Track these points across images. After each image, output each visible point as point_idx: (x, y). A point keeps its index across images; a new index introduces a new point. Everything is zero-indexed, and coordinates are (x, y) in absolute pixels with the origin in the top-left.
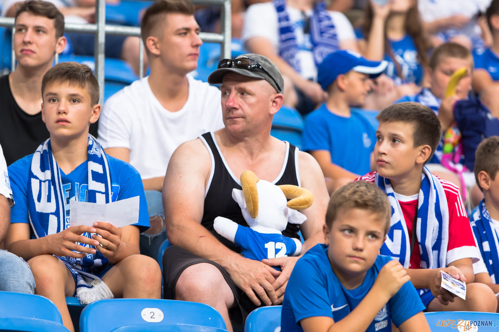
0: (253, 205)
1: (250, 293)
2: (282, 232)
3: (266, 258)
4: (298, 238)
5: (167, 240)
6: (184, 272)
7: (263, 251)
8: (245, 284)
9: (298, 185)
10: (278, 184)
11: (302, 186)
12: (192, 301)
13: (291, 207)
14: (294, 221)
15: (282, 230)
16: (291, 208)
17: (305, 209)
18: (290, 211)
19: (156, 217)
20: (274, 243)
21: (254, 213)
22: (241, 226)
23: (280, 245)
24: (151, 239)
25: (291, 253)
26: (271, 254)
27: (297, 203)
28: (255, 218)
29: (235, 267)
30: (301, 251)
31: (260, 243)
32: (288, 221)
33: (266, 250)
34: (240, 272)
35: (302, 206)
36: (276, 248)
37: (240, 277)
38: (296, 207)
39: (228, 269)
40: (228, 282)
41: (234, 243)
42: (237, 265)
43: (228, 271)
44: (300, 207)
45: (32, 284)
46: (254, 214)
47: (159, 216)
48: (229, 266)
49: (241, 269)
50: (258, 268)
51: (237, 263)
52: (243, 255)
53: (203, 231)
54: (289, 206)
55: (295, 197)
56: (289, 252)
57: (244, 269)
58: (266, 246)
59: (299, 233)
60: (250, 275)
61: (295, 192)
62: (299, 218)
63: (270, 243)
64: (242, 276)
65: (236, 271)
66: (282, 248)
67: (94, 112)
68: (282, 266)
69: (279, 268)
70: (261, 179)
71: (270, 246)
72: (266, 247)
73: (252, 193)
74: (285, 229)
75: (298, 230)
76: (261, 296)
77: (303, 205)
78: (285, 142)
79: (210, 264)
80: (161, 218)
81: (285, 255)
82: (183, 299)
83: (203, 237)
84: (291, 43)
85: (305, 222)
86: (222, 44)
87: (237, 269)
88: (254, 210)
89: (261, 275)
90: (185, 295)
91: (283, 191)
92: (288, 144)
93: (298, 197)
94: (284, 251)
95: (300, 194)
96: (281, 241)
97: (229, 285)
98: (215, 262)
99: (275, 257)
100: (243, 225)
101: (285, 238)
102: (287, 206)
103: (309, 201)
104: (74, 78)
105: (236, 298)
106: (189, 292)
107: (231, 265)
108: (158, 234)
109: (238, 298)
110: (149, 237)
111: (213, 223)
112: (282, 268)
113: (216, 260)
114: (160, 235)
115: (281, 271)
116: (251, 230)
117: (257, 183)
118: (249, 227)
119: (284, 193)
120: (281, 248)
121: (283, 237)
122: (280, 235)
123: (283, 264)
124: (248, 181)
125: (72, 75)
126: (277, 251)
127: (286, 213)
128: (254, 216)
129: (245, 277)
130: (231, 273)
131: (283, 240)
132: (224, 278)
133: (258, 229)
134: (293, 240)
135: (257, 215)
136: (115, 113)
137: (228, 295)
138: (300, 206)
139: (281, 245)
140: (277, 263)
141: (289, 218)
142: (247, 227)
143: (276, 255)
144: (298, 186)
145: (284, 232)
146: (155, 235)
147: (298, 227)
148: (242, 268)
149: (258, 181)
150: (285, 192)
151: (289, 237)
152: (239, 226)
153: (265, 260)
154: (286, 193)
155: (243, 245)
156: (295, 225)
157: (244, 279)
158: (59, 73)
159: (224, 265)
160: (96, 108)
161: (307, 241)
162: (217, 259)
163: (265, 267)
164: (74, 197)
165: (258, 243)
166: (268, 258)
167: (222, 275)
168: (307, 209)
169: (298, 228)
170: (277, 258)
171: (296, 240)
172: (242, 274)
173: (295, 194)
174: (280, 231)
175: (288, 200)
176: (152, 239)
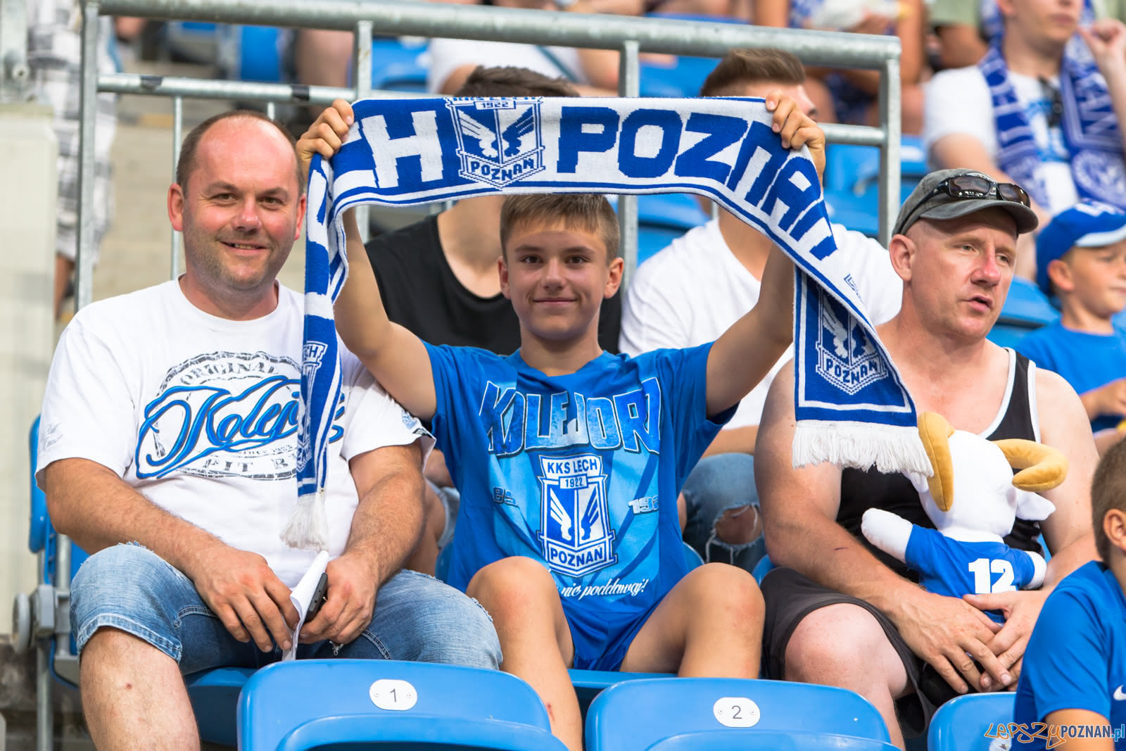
0: (942, 485)
1: (943, 665)
2: (1004, 538)
3: (972, 592)
4: (1038, 549)
5: (767, 556)
6: (803, 622)
7: (966, 579)
8: (932, 647)
9: (1033, 439)
10: (992, 438)
11: (1042, 442)
12: (818, 683)
13: (1021, 485)
14: (1028, 515)
15: (1004, 535)
16: (1020, 488)
17: (1050, 489)
18: (1020, 494)
19: (746, 509)
20: (988, 560)
21: (944, 501)
22: (918, 527)
23: (1000, 565)
24: (734, 553)
25: (1023, 583)
26: (982, 584)
27: (1034, 477)
28: (946, 510)
29: (909, 612)
30: (1045, 579)
31: (957, 560)
32: (1016, 514)
33: (972, 575)
34: (920, 624)
35: (1045, 484)
36: (993, 571)
37: (922, 634)
38: (1031, 486)
39: (895, 616)
40: (894, 641)
41: (905, 562)
42: (914, 608)
43: (894, 621)
44: (1041, 486)
45: (495, 655)
46: (945, 503)
47: (751, 507)
48: (896, 611)
49: (921, 616)
50: (958, 616)
51: (914, 604)
52: (924, 588)
53: (841, 536)
54: (1017, 484)
55: (1030, 465)
56: (1020, 580)
57: (929, 618)
58: (972, 567)
59: (1040, 540)
60: (941, 630)
61: (1030, 453)
62: (1038, 509)
63: (980, 561)
64: (925, 631)
65: (912, 621)
66: (1004, 570)
67: (612, 274)
68: (1006, 611)
69: (998, 615)
70: (957, 428)
71: (979, 568)
72: (971, 570)
73: (939, 459)
74: (1009, 532)
75: (1036, 532)
76: (964, 671)
77: (1046, 482)
78: (1007, 351)
79: (858, 607)
80: (755, 509)
81: (1012, 585)
82: (801, 678)
83: (842, 548)
84: (1024, 147)
85: (1051, 517)
86: (882, 147)
87: (914, 617)
88: (944, 493)
89: (964, 629)
90: (807, 668)
91: (1005, 453)
92: (1013, 353)
93: (1036, 464)
94: (1009, 576)
95: (1039, 457)
96: (1003, 558)
97: (897, 651)
98: (867, 603)
99: (991, 591)
100: (922, 526)
101: (1010, 551)
102: (1014, 483)
103: (1058, 472)
104: (575, 213)
105: (912, 677)
106: (812, 663)
107: (900, 607)
108: (750, 545)
109: (915, 677)
110: (732, 550)
111: (861, 522)
112: (1006, 615)
113: (870, 598)
114: (753, 546)
115: (1004, 621)
116: (940, 536)
117: (949, 437)
118: (936, 529)
119: (1007, 458)
120: (1003, 572)
121: (1006, 549)
122: (1000, 543)
123: (1007, 606)
124: (930, 435)
125: (571, 206)
126: (995, 578)
127: (1011, 499)
128: (944, 507)
129: (932, 634)
130: (900, 625)
131: (1005, 555)
132: (886, 637)
133: (953, 532)
134: (1026, 554)
135: (950, 506)
136: (658, 292)
137: (895, 670)
138: (1039, 483)
139: (1002, 566)
140: (994, 602)
141: (1018, 508)
142: (931, 530)
143: (993, 586)
144: (1033, 442)
145: (1007, 539)
146: (744, 546)
147: (1038, 526)
148: (924, 614)
149: (952, 433)
150: (1008, 453)
151: (1019, 548)
152: (913, 528)
153: (970, 597)
154: (1010, 457)
155: (924, 566)
156: (1030, 523)
157: (928, 639)
158: (543, 205)
159: (886, 607)
160: (615, 267)
161: (1055, 557)
162: (870, 595)
163: (970, 611)
164: (575, 420)
165: (955, 563)
166: (976, 592)
167: (882, 629)
168: (1054, 490)
169: (1037, 529)
170: (995, 594)
171: (1033, 555)
172: (926, 627)
173: (1029, 458)
174: (1001, 535)
175: (1015, 471)
176: (737, 554)
